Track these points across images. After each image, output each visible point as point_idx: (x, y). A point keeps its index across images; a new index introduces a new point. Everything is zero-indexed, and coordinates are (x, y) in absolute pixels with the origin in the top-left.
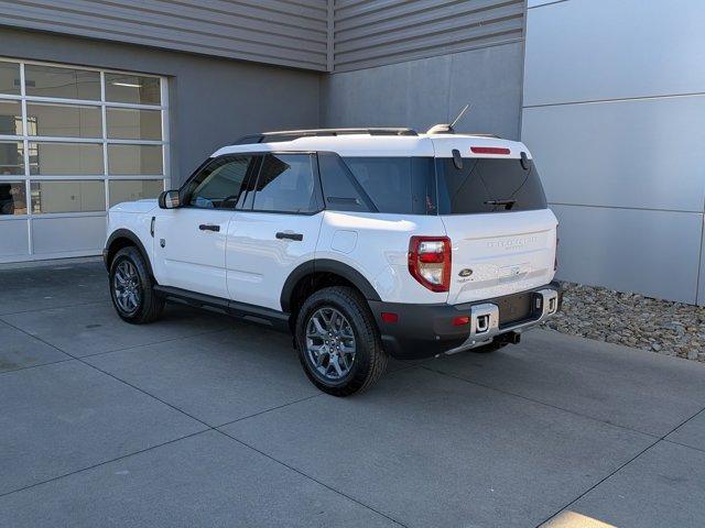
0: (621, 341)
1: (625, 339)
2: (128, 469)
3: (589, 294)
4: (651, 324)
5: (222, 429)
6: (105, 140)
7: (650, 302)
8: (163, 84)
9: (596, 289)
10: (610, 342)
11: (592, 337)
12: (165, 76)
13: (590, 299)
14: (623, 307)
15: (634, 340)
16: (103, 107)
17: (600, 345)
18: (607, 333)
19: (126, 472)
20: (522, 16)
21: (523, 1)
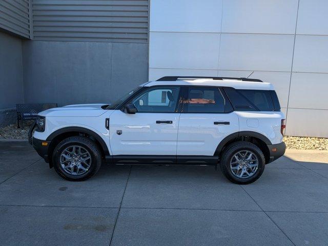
20: (147, 34)
21: (147, 28)
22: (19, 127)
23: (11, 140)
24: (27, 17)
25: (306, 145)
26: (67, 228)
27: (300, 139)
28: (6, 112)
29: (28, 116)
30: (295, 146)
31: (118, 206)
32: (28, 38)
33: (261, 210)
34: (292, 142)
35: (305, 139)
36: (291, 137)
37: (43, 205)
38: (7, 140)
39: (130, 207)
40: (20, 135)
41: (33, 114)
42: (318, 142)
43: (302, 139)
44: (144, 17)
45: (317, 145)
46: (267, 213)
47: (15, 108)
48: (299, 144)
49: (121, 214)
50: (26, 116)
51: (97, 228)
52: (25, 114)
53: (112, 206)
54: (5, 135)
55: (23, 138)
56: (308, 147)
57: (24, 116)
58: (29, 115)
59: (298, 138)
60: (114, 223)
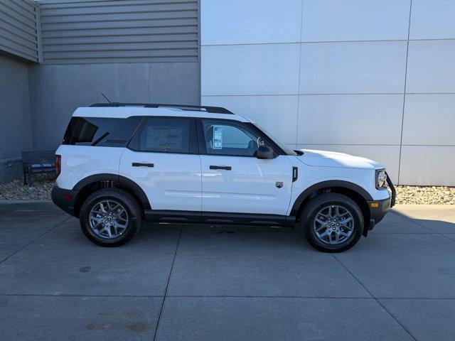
20: (198, 49)
21: (198, 41)
22: (25, 184)
23: (16, 202)
24: (34, 27)
25: (431, 198)
26: (89, 327)
27: (421, 189)
28: (9, 162)
29: (38, 168)
30: (414, 200)
31: (163, 294)
32: (36, 61)
33: (370, 296)
34: (409, 194)
35: (429, 189)
36: (408, 187)
37: (57, 293)
38: (10, 202)
39: (178, 295)
40: (28, 194)
41: (45, 165)
42: (448, 193)
43: (424, 189)
44: (193, 26)
45: (446, 198)
46: (380, 301)
47: (20, 158)
48: (419, 197)
49: (167, 306)
50: (36, 168)
51: (133, 328)
52: (33, 166)
53: (154, 294)
54: (7, 195)
55: (31, 198)
56: (434, 201)
57: (32, 168)
58: (39, 166)
59: (418, 189)
60: (156, 319)
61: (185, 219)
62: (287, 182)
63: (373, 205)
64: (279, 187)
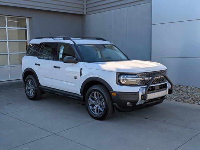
0: (188, 102)
1: (189, 101)
2: (28, 147)
3: (177, 87)
4: (198, 96)
5: (57, 134)
6: (7, 40)
7: (197, 89)
8: (27, 20)
9: (179, 86)
10: (185, 102)
11: (178, 101)
12: (27, 17)
13: (177, 89)
14: (188, 91)
15: (193, 101)
16: (7, 29)
17: (181, 104)
18: (183, 99)
19: (27, 148)
32: (83, 14)
61: (49, 91)
62: (78, 76)
63: (113, 94)
64: (75, 79)
